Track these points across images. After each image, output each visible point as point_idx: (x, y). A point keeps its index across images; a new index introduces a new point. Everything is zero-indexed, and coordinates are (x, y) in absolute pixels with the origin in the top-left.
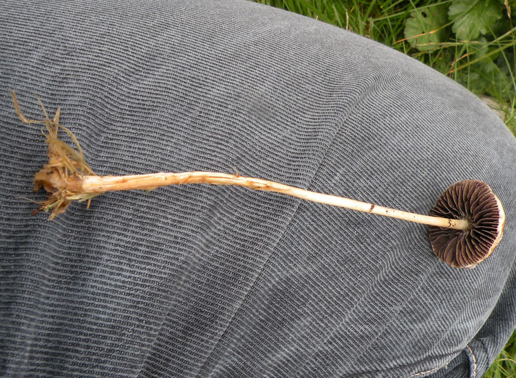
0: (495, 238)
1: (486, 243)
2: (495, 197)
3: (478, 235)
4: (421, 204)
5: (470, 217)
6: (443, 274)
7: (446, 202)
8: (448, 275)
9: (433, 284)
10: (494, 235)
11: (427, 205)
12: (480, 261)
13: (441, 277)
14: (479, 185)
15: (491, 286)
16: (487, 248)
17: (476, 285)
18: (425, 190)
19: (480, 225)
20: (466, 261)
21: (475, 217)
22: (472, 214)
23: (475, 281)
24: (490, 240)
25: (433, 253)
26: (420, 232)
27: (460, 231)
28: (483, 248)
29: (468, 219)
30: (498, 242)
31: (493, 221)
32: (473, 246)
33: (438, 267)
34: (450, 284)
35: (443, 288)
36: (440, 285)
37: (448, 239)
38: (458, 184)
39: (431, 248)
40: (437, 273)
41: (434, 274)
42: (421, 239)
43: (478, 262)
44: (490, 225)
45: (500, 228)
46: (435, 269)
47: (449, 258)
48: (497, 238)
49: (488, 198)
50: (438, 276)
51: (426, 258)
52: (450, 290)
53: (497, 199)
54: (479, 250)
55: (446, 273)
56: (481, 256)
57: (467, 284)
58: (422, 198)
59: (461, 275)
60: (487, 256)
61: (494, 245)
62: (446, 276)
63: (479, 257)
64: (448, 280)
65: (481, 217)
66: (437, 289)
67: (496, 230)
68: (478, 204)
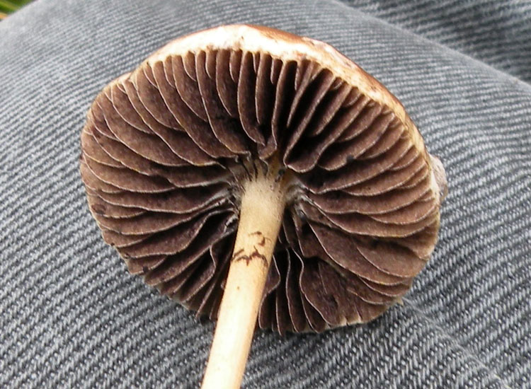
0: (325, 73)
1: (344, 111)
2: (153, 60)
3: (308, 143)
4: (167, 362)
5: (234, 171)
6: (454, 284)
7: (170, 262)
8: (461, 262)
9: (493, 325)
10: (311, 75)
11: (177, 334)
12: (416, 140)
13: (468, 291)
14: (103, 124)
15: (498, 110)
16: (366, 110)
17: (498, 163)
18: (114, 340)
19: (265, 131)
20: (414, 197)
21: (232, 148)
22: (223, 160)
23: (481, 164)
24: (332, 94)
25: (372, 325)
26: (282, 370)
27: (288, 212)
28: (364, 125)
29: (242, 178)
30: (340, 59)
31: (251, 75)
32: (355, 166)
33: (429, 302)
34: (493, 257)
35: (509, 286)
36: (496, 296)
37: (316, 262)
38: (100, 209)
39: (350, 329)
40: (450, 305)
41: (453, 320)
42: (313, 368)
43: (420, 147)
44: (269, 88)
45: (284, 50)
46: (435, 314)
47: (397, 267)
48: (325, 63)
49: (153, 91)
50: (462, 305)
51: (390, 353)
52: (517, 259)
53: (161, 56)
54: (371, 142)
55: (451, 270)
56: (395, 137)
57: (495, 194)
58: (149, 353)
59: (458, 214)
60: (399, 111)
61: (355, 79)
62: (461, 270)
63: (401, 142)
64: (481, 265)
65: (233, 126)
66: (510, 311)
67: (292, 65)
68: (178, 135)
